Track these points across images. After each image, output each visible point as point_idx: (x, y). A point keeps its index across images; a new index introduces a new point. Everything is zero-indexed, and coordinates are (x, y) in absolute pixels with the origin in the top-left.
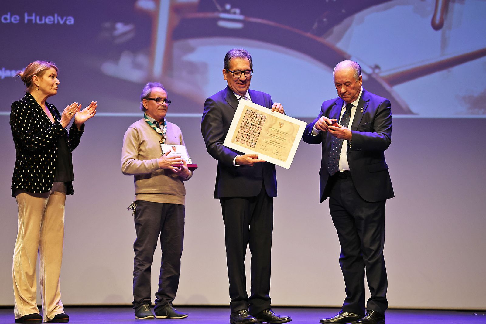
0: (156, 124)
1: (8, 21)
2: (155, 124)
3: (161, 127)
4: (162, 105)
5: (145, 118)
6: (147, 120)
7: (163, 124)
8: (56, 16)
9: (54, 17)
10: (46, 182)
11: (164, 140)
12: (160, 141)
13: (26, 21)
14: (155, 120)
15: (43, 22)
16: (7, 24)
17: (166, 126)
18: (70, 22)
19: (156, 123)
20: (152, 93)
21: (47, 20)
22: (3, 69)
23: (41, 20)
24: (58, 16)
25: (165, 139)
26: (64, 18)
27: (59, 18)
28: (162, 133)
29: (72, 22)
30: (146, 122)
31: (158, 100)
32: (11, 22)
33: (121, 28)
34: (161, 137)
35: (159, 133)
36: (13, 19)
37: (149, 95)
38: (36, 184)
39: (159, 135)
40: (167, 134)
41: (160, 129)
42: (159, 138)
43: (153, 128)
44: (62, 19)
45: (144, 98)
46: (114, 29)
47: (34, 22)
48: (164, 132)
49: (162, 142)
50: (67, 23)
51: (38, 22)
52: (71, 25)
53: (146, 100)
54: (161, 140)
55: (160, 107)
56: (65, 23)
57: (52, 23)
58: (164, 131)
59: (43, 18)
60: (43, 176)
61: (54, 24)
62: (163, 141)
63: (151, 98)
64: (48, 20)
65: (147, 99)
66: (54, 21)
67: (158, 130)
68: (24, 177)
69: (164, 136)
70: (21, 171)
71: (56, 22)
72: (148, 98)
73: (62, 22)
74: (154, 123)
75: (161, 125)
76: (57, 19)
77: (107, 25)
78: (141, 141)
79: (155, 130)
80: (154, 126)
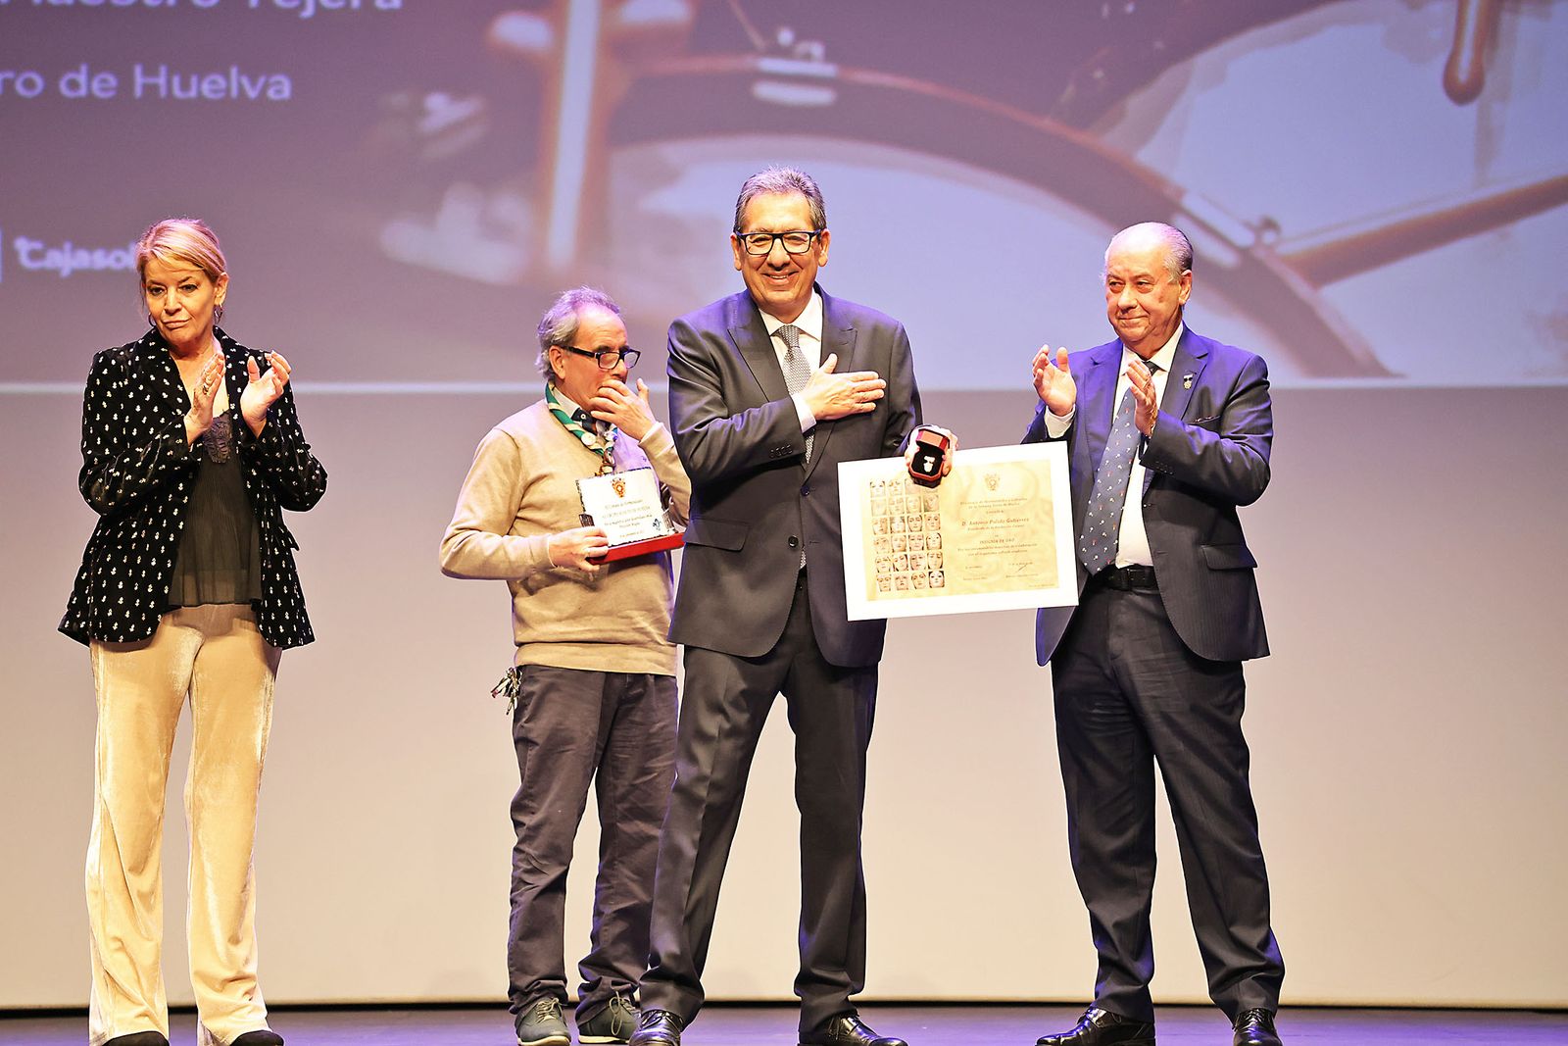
0: (583, 421)
1: (83, 92)
2: (580, 420)
3: (599, 427)
5: (550, 398)
6: (553, 406)
8: (234, 71)
9: (227, 76)
11: (608, 469)
12: (598, 473)
13: (138, 92)
14: (578, 406)
15: (193, 93)
16: (80, 100)
23: (185, 86)
24: (240, 73)
25: (613, 466)
26: (262, 80)
27: (245, 81)
28: (599, 447)
29: (286, 93)
30: (551, 411)
32: (90, 95)
33: (441, 108)
34: (599, 461)
35: (592, 448)
36: (95, 85)
39: (591, 454)
41: (595, 434)
42: (591, 465)
43: (571, 432)
44: (253, 84)
46: (421, 112)
47: (163, 93)
48: (609, 445)
50: (271, 94)
51: (177, 92)
52: (281, 103)
54: (601, 470)
56: (263, 94)
57: (221, 95)
58: (607, 441)
59: (194, 80)
61: (227, 100)
64: (208, 87)
66: (228, 90)
67: (588, 438)
69: (610, 459)
71: (234, 93)
73: (252, 94)
74: (576, 417)
76: (236, 82)
77: (399, 99)
78: (532, 476)
79: (580, 439)
80: (576, 426)
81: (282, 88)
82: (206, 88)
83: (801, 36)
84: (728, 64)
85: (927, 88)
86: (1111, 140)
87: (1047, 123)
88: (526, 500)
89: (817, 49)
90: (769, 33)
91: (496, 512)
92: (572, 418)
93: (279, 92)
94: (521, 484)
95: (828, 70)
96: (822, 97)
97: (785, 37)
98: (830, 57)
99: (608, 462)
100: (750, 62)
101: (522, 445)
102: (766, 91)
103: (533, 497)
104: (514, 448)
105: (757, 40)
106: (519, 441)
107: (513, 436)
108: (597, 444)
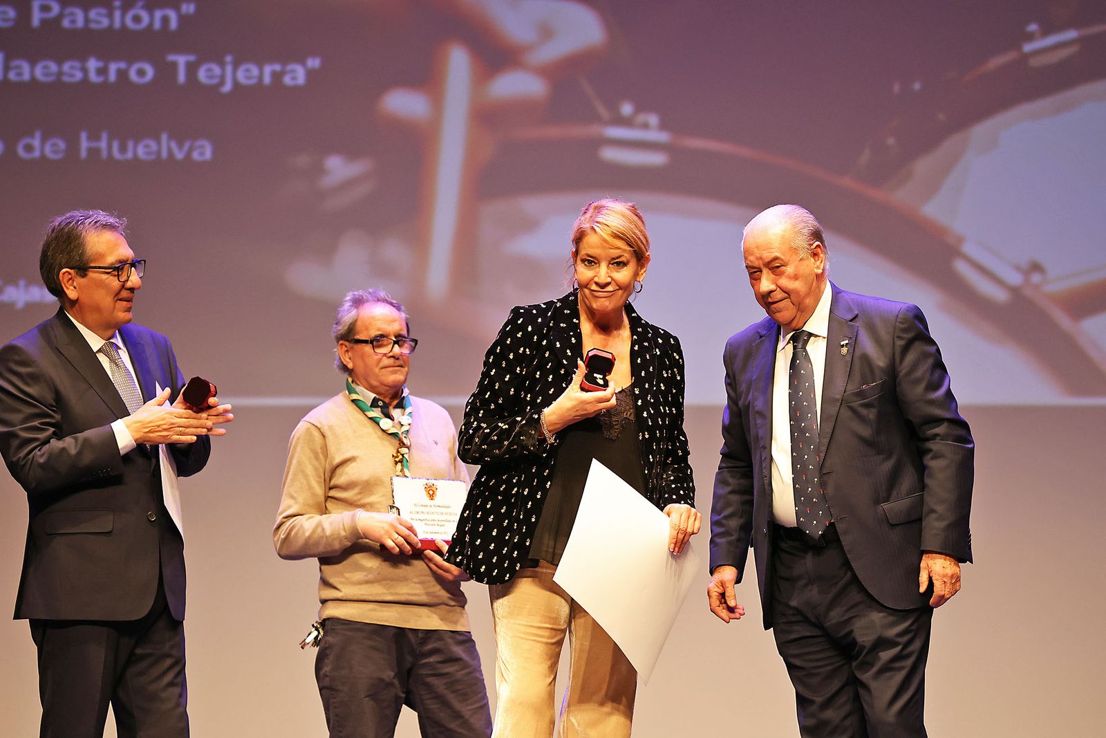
0: (380, 407)
2: (377, 407)
3: (396, 413)
4: (391, 354)
5: (351, 391)
6: (354, 396)
7: (401, 405)
8: (164, 137)
9: (159, 143)
11: (404, 450)
12: (395, 455)
14: (375, 395)
15: (131, 155)
17: (408, 410)
19: (380, 403)
20: (359, 323)
23: (123, 149)
24: (170, 138)
25: (408, 448)
26: (187, 145)
27: (173, 145)
28: (397, 431)
29: (208, 155)
30: (353, 401)
31: (377, 341)
33: (338, 168)
34: (396, 443)
35: (390, 432)
39: (389, 438)
40: (411, 434)
41: (391, 418)
42: (389, 449)
43: (371, 418)
44: (180, 146)
45: (342, 339)
46: (321, 171)
48: (405, 428)
49: (401, 457)
50: (194, 156)
52: (199, 163)
53: (347, 343)
54: (398, 452)
55: (386, 362)
57: (152, 157)
58: (402, 425)
59: (130, 145)
61: (158, 161)
62: (403, 455)
63: (358, 337)
64: (143, 150)
65: (348, 341)
66: (159, 153)
67: (385, 423)
69: (405, 441)
71: (164, 154)
72: (350, 337)
73: (179, 155)
74: (374, 404)
75: (396, 407)
76: (166, 146)
78: (337, 460)
79: (379, 425)
80: (376, 413)
81: (204, 151)
82: (141, 151)
83: (640, 108)
84: (578, 131)
85: (745, 152)
86: (901, 196)
87: (847, 182)
88: (334, 482)
89: (653, 120)
90: (613, 107)
92: (371, 406)
93: (202, 154)
94: (328, 468)
95: (662, 137)
96: (656, 159)
97: (627, 109)
98: (663, 126)
99: (404, 444)
100: (594, 130)
101: (328, 434)
102: (611, 154)
103: (341, 478)
104: (321, 437)
105: (603, 112)
106: (325, 430)
107: (319, 426)
108: (393, 429)
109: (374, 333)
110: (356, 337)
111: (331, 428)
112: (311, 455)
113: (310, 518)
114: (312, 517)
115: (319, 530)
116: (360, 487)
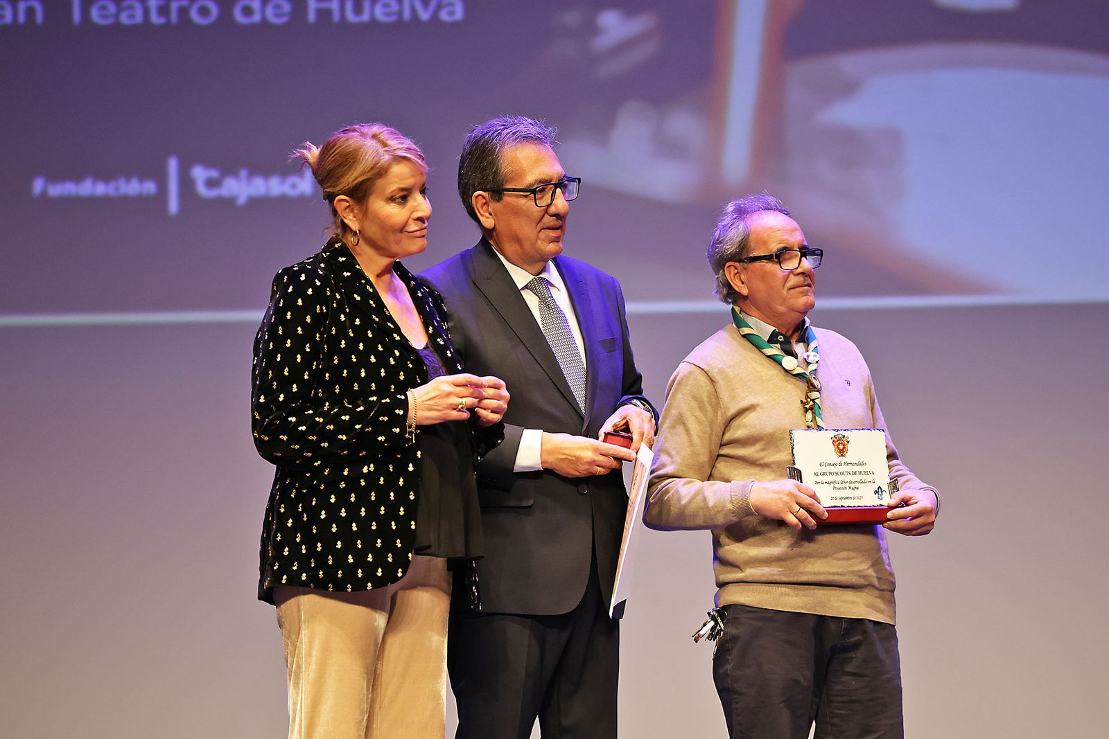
0: (781, 343)
1: (256, 18)
2: (777, 342)
3: (799, 348)
4: (799, 270)
5: (739, 322)
6: (746, 331)
7: (805, 339)
9: (400, 2)
10: (389, 546)
11: (815, 395)
12: (804, 400)
13: (312, 17)
14: (773, 328)
15: (365, 17)
16: (253, 26)
17: (813, 345)
18: (451, 13)
19: (781, 338)
20: (752, 237)
21: (379, 12)
22: (243, 173)
23: (358, 10)
25: (818, 391)
26: (433, 3)
27: (417, 4)
28: (803, 371)
29: (459, 12)
30: (744, 336)
32: (264, 21)
34: (804, 386)
35: (795, 372)
36: (269, 12)
37: (744, 245)
38: (351, 560)
39: (794, 380)
40: (820, 375)
41: (796, 356)
42: (795, 392)
43: (769, 357)
44: (425, 6)
45: (730, 260)
47: (336, 17)
48: (812, 367)
49: (811, 403)
50: (444, 16)
51: (350, 17)
52: (456, 24)
53: (737, 264)
54: (807, 397)
56: (435, 17)
57: (393, 19)
58: (809, 363)
59: (366, 6)
60: (374, 528)
61: (400, 22)
62: (813, 400)
63: (753, 255)
64: (382, 13)
65: (740, 261)
66: (400, 13)
67: (788, 362)
68: (310, 540)
69: (816, 383)
70: (297, 517)
71: (407, 15)
72: (743, 256)
73: (425, 16)
74: (773, 339)
75: (798, 341)
76: (409, 5)
77: (571, 18)
78: (732, 410)
79: (781, 365)
80: (774, 350)
88: (728, 436)
91: (694, 454)
92: (769, 341)
94: (720, 420)
99: (814, 387)
101: (718, 378)
103: (736, 432)
104: (708, 382)
106: (714, 373)
107: (706, 368)
108: (799, 368)
109: (774, 247)
110: (751, 255)
111: (722, 372)
112: (694, 404)
113: (688, 483)
114: (691, 482)
115: (699, 498)
116: (764, 442)
